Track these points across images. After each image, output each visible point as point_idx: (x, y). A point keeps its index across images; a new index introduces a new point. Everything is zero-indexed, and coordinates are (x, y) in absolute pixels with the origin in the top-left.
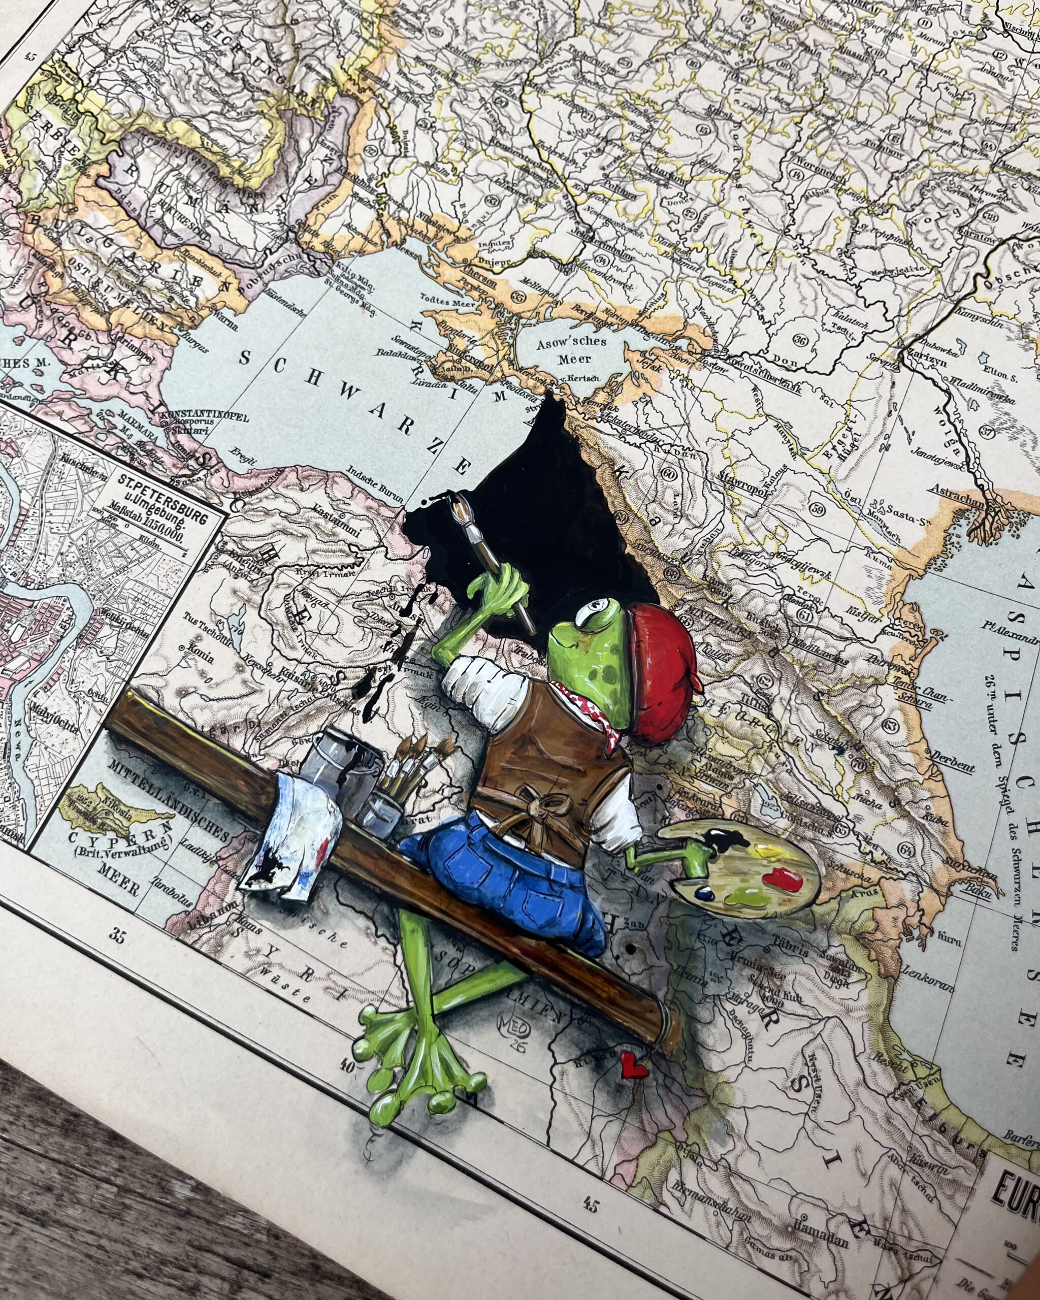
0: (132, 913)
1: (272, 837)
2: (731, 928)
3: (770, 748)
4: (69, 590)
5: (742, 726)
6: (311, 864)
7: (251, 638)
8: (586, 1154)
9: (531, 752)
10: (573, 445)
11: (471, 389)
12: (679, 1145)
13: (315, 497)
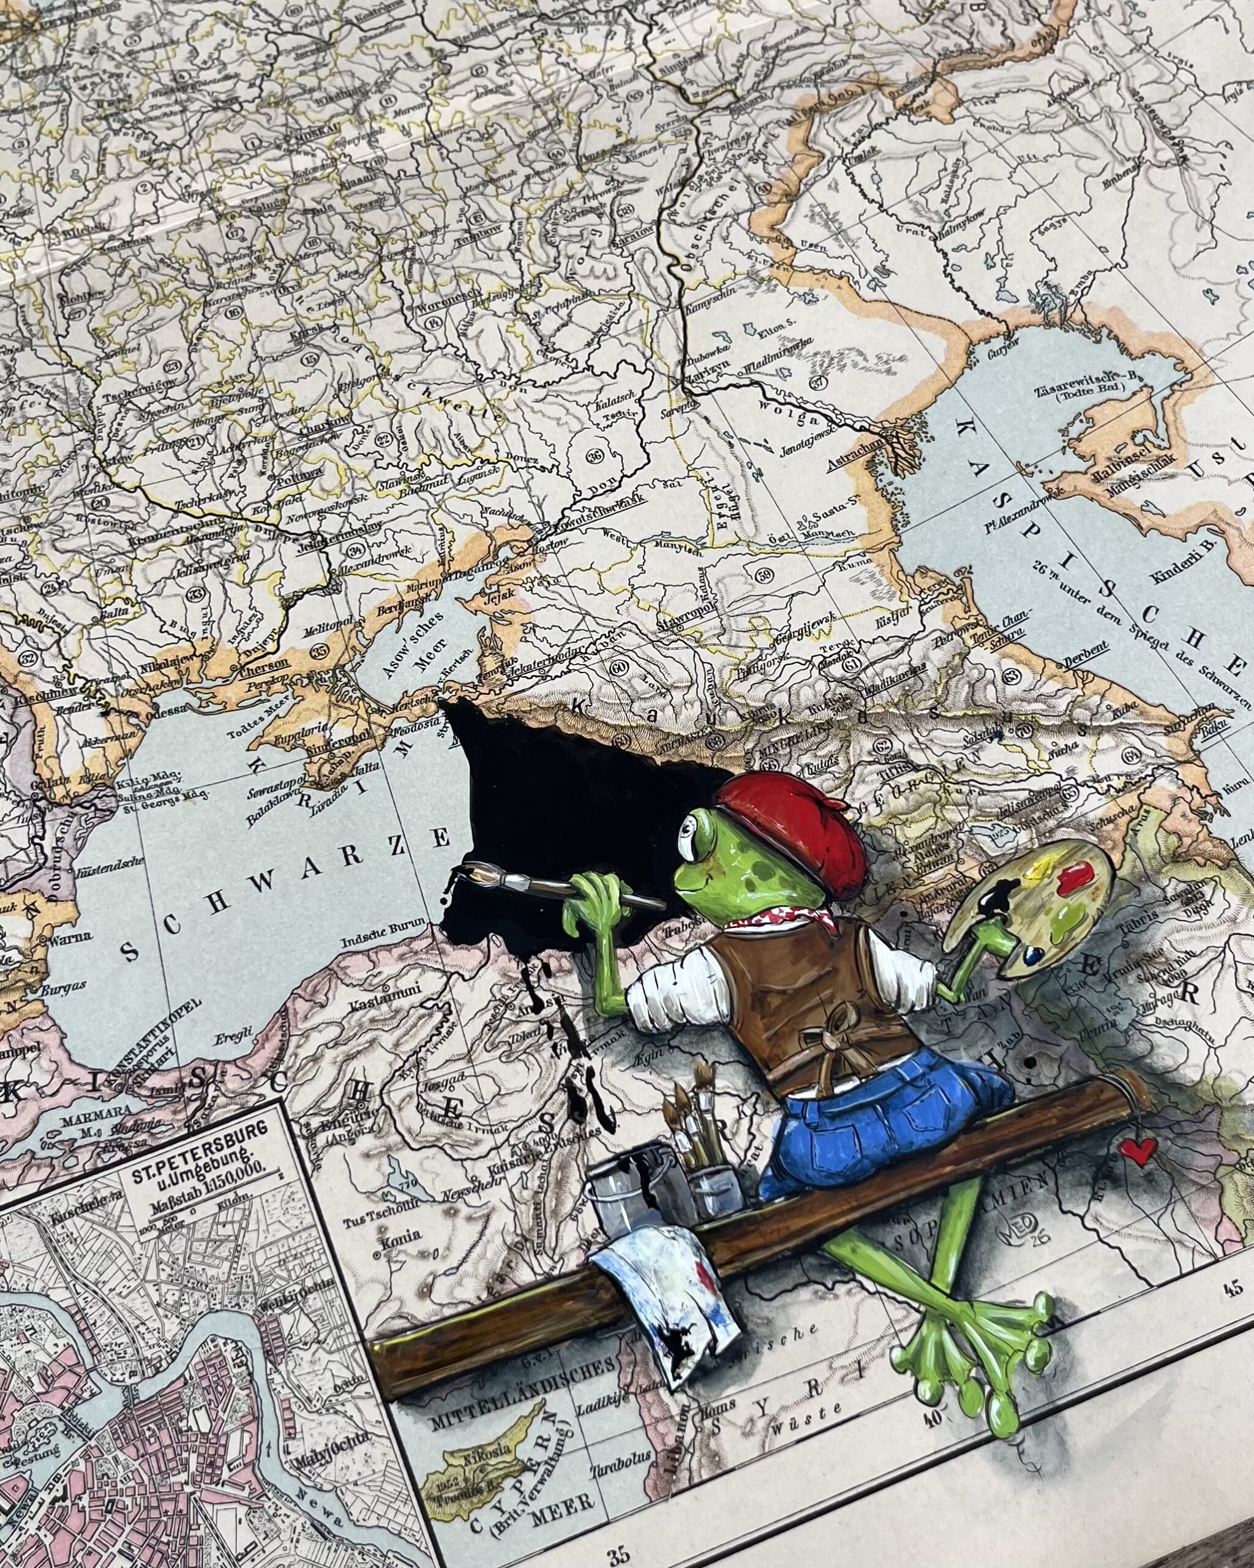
0: (608, 1523)
1: (649, 1317)
2: (1082, 960)
3: (946, 791)
5: (907, 799)
6: (708, 1299)
7: (430, 1177)
8: (1185, 1257)
9: (775, 1001)
10: (512, 726)
11: (369, 767)
12: (1239, 1167)
13: (342, 999)
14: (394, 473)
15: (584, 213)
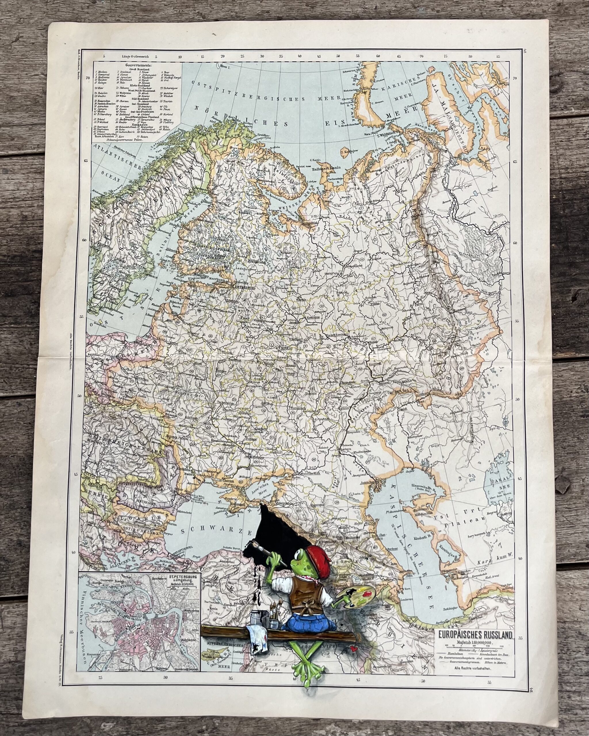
0: (231, 672)
1: (253, 641)
2: (361, 610)
3: (351, 566)
4: (174, 610)
5: (343, 564)
6: (264, 642)
7: (223, 599)
8: (353, 670)
9: (300, 594)
10: (273, 514)
11: (242, 512)
12: (370, 659)
13: (219, 558)
14: (271, 447)
15: (336, 398)
